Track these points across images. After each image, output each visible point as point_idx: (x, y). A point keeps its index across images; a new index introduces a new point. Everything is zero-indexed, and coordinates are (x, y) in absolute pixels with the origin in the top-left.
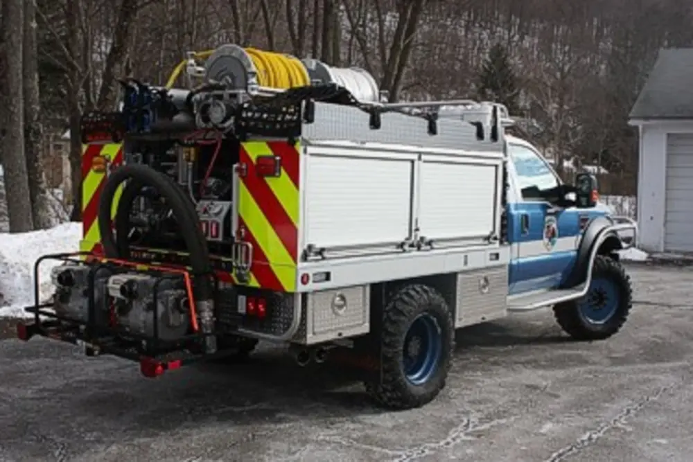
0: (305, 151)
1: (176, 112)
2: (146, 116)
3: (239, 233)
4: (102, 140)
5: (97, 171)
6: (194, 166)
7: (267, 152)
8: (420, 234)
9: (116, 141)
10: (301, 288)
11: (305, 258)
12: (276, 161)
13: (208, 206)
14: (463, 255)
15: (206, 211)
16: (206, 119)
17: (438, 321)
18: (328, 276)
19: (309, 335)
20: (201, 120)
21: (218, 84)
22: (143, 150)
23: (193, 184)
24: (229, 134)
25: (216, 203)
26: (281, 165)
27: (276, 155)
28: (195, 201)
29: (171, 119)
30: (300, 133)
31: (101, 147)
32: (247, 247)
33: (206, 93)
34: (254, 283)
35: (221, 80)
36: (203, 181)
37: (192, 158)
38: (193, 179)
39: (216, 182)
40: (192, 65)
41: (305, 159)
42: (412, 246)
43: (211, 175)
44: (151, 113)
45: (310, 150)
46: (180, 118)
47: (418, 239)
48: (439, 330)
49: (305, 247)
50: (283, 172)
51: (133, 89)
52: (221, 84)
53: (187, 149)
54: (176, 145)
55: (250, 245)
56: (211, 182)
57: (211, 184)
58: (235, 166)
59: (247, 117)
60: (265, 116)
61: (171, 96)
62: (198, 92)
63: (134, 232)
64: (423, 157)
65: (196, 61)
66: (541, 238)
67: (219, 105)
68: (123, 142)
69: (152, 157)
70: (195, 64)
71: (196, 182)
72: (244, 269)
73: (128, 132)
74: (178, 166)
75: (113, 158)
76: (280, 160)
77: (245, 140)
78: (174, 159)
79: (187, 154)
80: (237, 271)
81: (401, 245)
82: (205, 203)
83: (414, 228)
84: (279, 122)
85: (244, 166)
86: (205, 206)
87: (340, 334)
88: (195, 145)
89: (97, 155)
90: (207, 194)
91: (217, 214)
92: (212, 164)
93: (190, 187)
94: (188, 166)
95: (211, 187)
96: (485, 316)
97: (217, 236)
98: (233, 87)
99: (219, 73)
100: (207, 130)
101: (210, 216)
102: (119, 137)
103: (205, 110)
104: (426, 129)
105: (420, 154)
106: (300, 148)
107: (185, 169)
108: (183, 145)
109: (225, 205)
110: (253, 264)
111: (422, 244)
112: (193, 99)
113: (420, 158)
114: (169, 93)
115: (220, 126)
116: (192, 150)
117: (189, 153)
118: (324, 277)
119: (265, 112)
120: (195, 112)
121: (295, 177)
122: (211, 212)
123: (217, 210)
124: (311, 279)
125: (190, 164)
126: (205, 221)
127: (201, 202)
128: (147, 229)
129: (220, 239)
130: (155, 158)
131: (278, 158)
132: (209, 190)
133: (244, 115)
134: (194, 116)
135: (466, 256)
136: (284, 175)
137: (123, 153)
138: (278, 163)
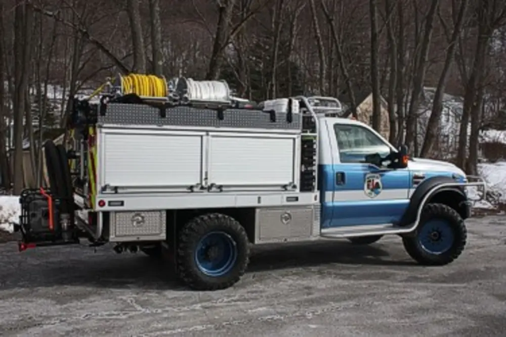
0: (100, 131)
8: (210, 181)
10: (99, 208)
11: (102, 192)
14: (255, 197)
17: (232, 236)
18: (122, 203)
19: (112, 237)
41: (101, 136)
42: (203, 189)
45: (105, 130)
47: (209, 184)
48: (234, 243)
49: (103, 186)
64: (211, 133)
66: (363, 189)
81: (191, 187)
83: (204, 177)
87: (138, 238)
96: (287, 239)
104: (215, 117)
105: (207, 131)
111: (213, 188)
113: (207, 134)
124: (106, 204)
135: (259, 198)
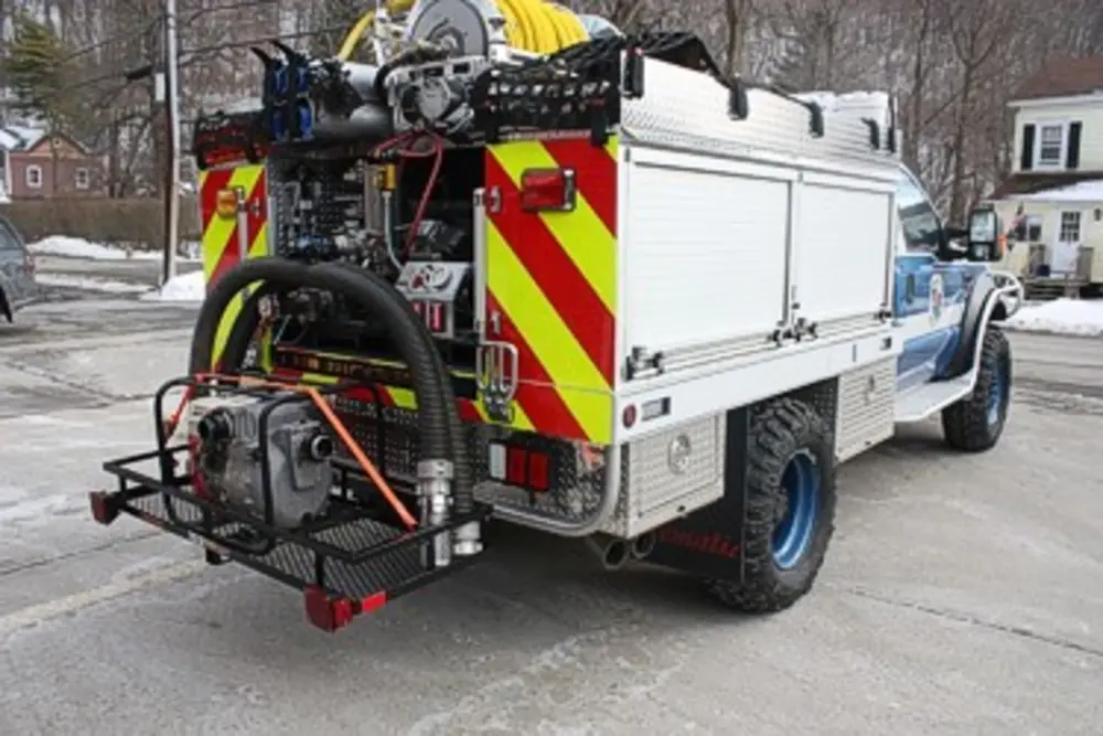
0: (627, 157)
1: (358, 103)
2: (303, 111)
3: (490, 325)
4: (230, 160)
5: (225, 217)
6: (392, 199)
7: (545, 161)
8: (799, 314)
9: (254, 160)
10: (623, 434)
11: (630, 373)
12: (564, 178)
13: (422, 272)
14: (851, 344)
15: (418, 282)
16: (413, 115)
18: (666, 405)
19: (633, 519)
20: (402, 116)
21: (433, 50)
22: (302, 177)
23: (394, 233)
24: (460, 137)
25: (437, 265)
26: (575, 186)
27: (564, 167)
28: (397, 264)
29: (348, 115)
30: (616, 118)
31: (228, 174)
32: (508, 353)
33: (409, 68)
34: (521, 422)
35: (438, 43)
36: (413, 226)
37: (391, 185)
38: (393, 223)
39: (434, 227)
40: (383, 21)
41: (628, 175)
42: (788, 335)
43: (426, 216)
44: (312, 105)
45: (639, 154)
46: (364, 114)
47: (796, 322)
49: (629, 353)
50: (580, 198)
51: (279, 64)
52: (439, 48)
53: (381, 169)
54: (360, 162)
55: (514, 350)
56: (427, 227)
57: (426, 231)
58: (480, 191)
59: (500, 94)
60: (538, 89)
61: (348, 73)
62: (397, 64)
63: (291, 321)
64: (808, 177)
65: (390, 13)
66: (927, 310)
67: (437, 84)
68: (266, 160)
69: (317, 189)
70: (389, 19)
71: (398, 228)
72: (504, 396)
73: (274, 143)
74: (363, 201)
75: (249, 190)
76: (574, 178)
77: (496, 140)
78: (357, 188)
79: (381, 177)
80: (489, 399)
81: (774, 336)
82: (417, 267)
83: (790, 303)
84: (569, 99)
85: (495, 193)
86: (417, 272)
87: (682, 508)
88: (395, 160)
89: (224, 187)
90: (419, 248)
91: (441, 288)
92: (426, 195)
93: (388, 240)
94: (382, 200)
95: (428, 235)
96: (869, 439)
97: (443, 328)
98: (461, 53)
99: (436, 28)
100: (415, 135)
101: (428, 291)
102: (259, 153)
103: (410, 99)
104: (807, 127)
105: (802, 169)
106: (616, 149)
107: (377, 205)
108: (372, 161)
109: (457, 270)
110: (520, 385)
111: (802, 331)
112: (387, 81)
113: (801, 178)
114: (345, 68)
115: (439, 125)
116: (391, 169)
117: (384, 173)
118: (659, 407)
119: (538, 82)
120: (391, 103)
121: (606, 210)
122: (431, 284)
123: (440, 281)
124: (640, 414)
125: (387, 195)
126: (416, 301)
127: (409, 265)
128: (312, 317)
129: (449, 334)
130: (323, 189)
131: (569, 173)
132: (422, 242)
133: (493, 91)
134: (390, 111)
135: (855, 348)
136: (583, 207)
137: (266, 181)
138: (570, 183)
